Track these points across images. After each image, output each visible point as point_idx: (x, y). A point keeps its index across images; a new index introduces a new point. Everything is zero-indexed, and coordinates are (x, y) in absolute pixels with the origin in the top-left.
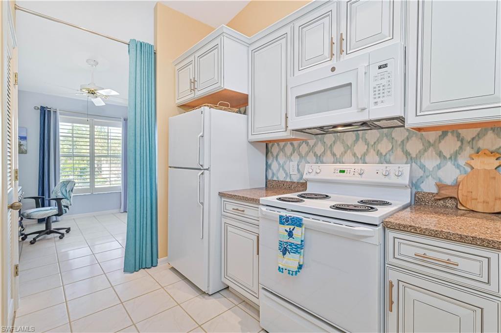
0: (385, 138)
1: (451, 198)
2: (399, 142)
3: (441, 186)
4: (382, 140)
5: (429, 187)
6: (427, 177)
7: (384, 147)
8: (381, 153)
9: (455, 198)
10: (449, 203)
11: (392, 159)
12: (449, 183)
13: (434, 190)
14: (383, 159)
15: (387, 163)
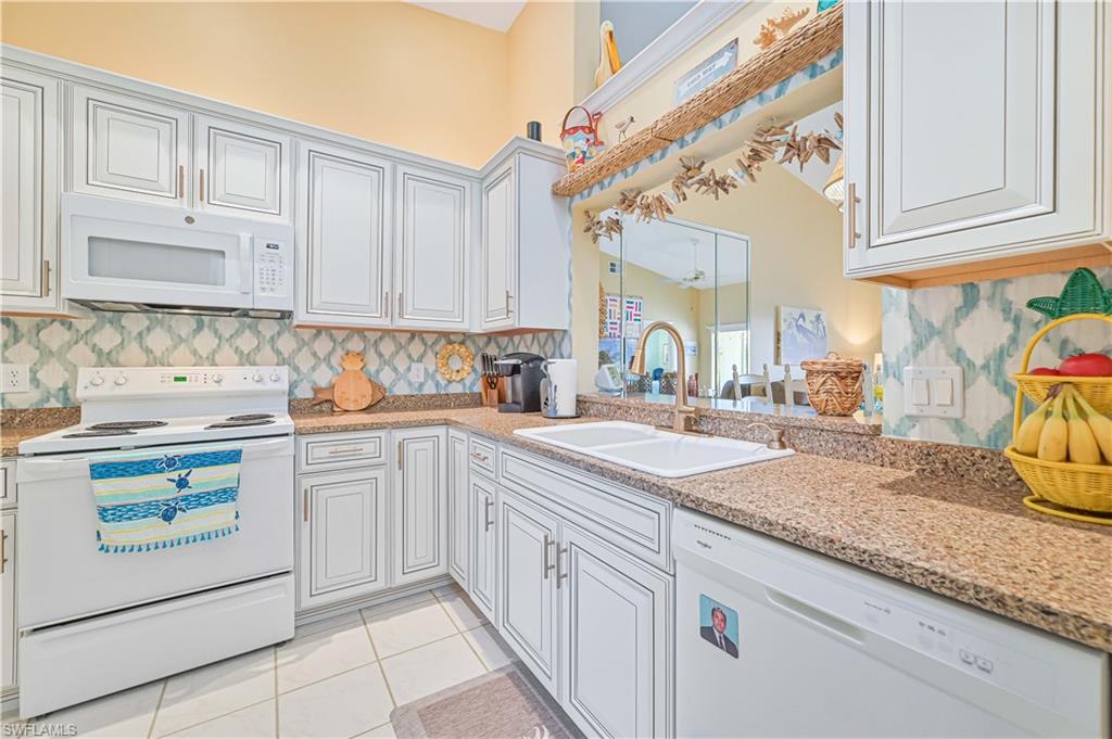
0: (247, 331)
1: (326, 401)
2: (268, 338)
3: (317, 390)
4: (242, 332)
5: (304, 392)
6: (302, 380)
7: (247, 342)
8: (242, 352)
9: (330, 401)
10: (325, 407)
11: (258, 360)
12: (323, 386)
13: (310, 395)
14: (246, 360)
15: (251, 364)
